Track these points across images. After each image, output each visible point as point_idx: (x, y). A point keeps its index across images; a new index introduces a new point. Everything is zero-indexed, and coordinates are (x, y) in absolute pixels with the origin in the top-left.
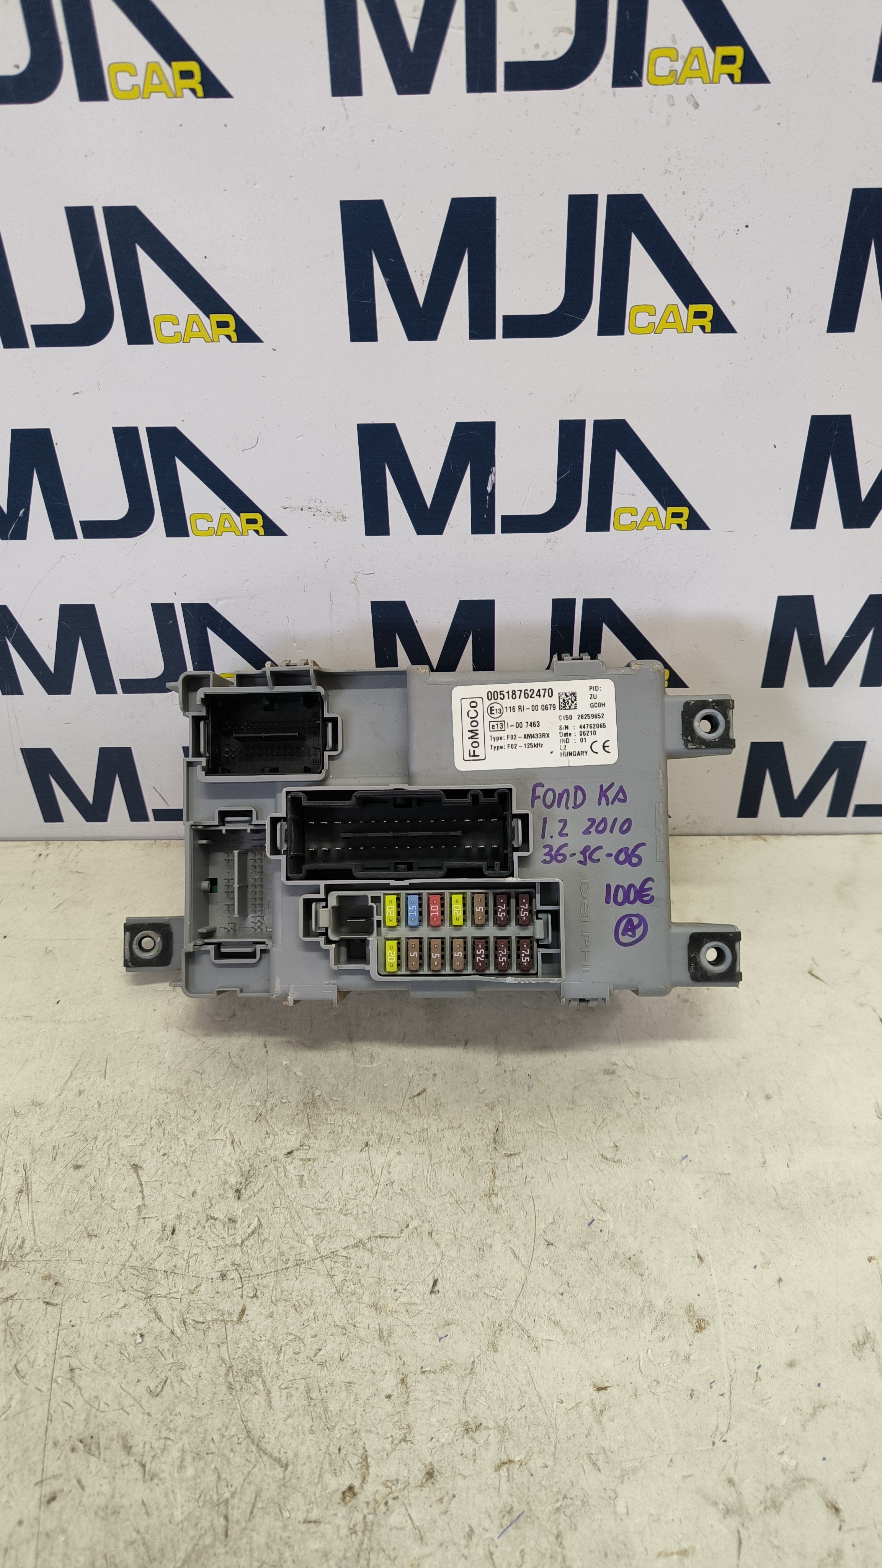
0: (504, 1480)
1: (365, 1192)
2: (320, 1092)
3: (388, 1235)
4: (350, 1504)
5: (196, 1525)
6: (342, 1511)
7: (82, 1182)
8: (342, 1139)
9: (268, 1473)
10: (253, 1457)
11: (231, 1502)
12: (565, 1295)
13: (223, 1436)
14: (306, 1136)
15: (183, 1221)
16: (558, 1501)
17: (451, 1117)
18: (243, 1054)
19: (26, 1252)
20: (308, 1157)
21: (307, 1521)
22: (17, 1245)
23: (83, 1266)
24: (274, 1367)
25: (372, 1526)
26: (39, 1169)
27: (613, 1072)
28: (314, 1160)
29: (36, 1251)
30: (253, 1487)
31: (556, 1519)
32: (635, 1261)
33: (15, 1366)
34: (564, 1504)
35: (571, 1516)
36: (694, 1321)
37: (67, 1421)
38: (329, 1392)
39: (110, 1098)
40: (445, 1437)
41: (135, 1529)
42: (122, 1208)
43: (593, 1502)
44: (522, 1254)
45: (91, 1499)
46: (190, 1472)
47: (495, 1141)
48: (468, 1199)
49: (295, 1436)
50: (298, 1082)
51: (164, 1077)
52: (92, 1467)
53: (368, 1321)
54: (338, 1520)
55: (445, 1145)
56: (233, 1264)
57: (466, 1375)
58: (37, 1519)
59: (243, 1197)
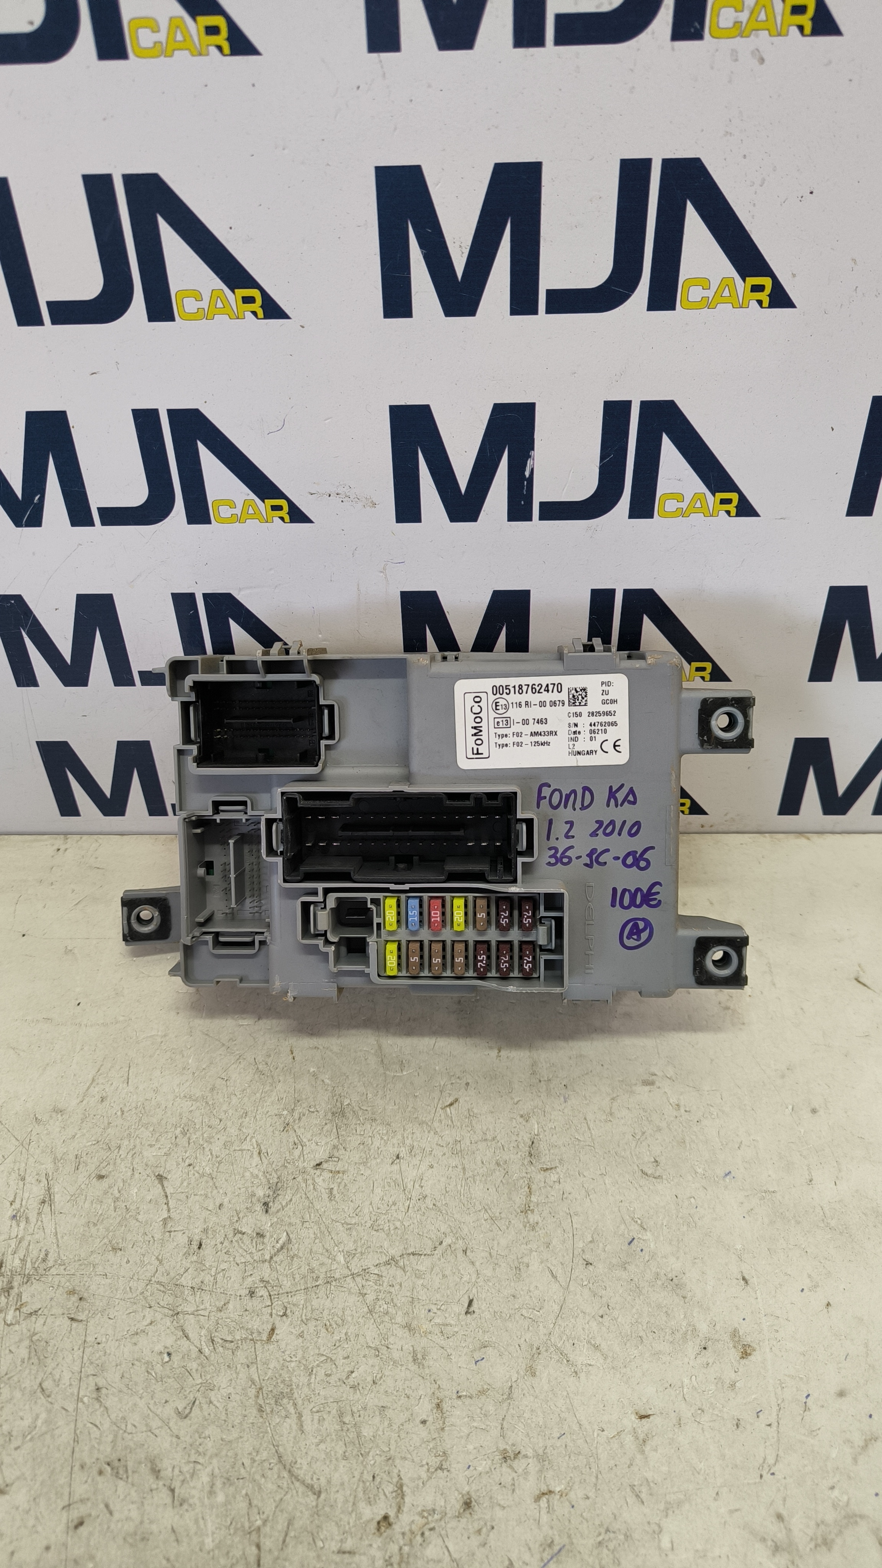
0: (544, 1511)
1: (396, 1207)
2: (349, 1101)
4: (385, 1534)
5: (228, 1553)
6: (378, 1542)
7: (106, 1193)
8: (372, 1151)
9: (301, 1500)
10: (285, 1484)
11: (263, 1530)
12: (605, 1317)
13: (253, 1461)
14: (335, 1147)
15: (211, 1236)
16: (600, 1534)
17: (485, 1129)
18: (269, 1061)
19: (49, 1265)
20: (337, 1169)
21: (341, 1552)
22: (40, 1258)
23: (109, 1281)
24: (306, 1390)
25: (408, 1558)
26: (62, 1179)
27: (652, 1083)
28: (344, 1172)
29: (60, 1265)
30: (285, 1515)
31: (598, 1554)
32: (677, 1283)
33: (40, 1384)
34: (607, 1538)
35: (613, 1551)
36: (740, 1347)
37: (94, 1443)
38: (362, 1416)
39: (134, 1105)
40: (482, 1466)
41: (164, 1557)
42: (147, 1222)
43: (636, 1536)
44: (558, 1271)
45: (120, 1525)
46: (220, 1498)
47: (530, 1155)
48: (503, 1215)
49: (328, 1463)
50: (326, 1090)
51: (188, 1084)
52: (120, 1490)
53: (401, 1342)
54: (374, 1552)
55: (479, 1158)
57: (504, 1400)
58: (65, 1545)
59: (273, 1210)
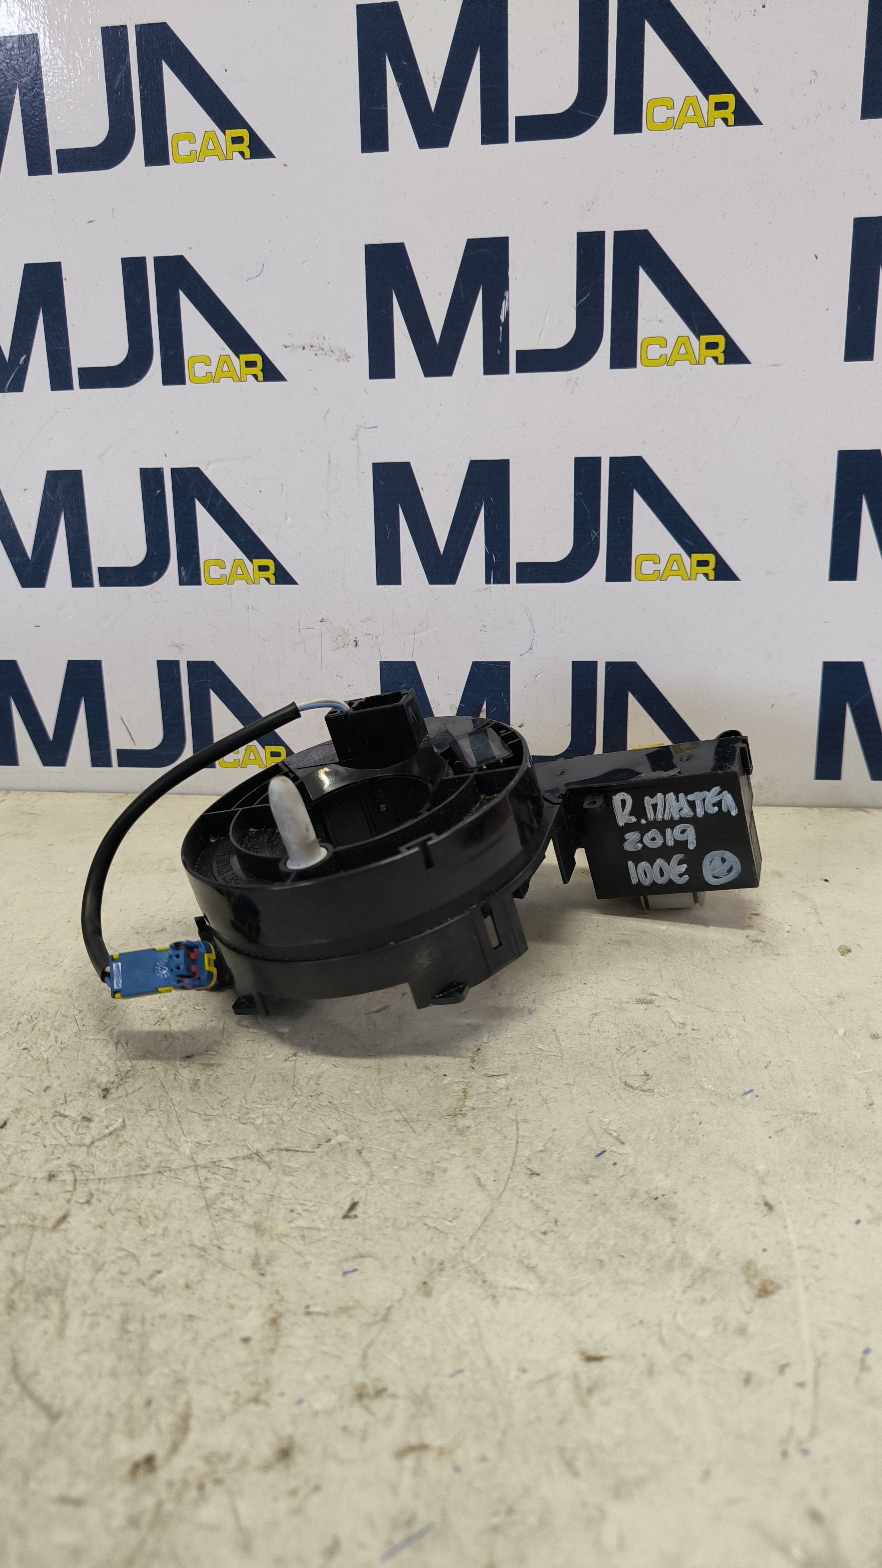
3: (297, 1149)
56: (71, 1165)
